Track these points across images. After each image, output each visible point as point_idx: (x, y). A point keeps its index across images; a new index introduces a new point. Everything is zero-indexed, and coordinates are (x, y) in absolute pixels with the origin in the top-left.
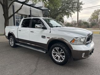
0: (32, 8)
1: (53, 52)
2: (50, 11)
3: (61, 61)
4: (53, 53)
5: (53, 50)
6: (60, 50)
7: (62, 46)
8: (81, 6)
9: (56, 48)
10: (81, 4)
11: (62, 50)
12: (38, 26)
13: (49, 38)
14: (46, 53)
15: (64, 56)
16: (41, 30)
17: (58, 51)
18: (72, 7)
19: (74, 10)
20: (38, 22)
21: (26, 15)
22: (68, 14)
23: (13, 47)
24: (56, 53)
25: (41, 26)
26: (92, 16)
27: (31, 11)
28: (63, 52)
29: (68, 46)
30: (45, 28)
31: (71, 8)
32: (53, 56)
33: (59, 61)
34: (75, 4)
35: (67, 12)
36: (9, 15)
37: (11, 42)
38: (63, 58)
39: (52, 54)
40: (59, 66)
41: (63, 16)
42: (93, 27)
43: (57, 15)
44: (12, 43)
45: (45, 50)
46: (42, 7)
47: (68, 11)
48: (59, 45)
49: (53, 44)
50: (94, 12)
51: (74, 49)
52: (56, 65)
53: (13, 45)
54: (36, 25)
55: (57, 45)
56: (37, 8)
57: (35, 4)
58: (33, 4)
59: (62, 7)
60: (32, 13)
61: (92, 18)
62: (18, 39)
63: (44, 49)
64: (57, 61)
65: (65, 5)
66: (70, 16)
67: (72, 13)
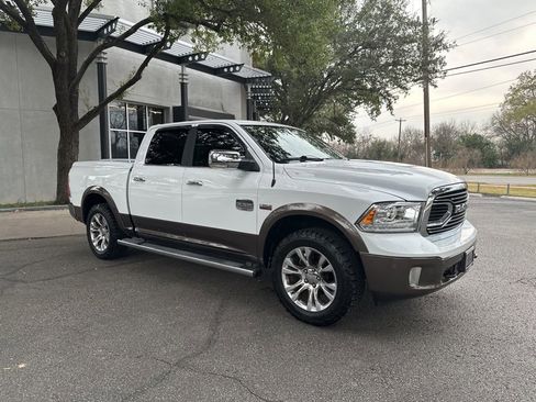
0: (188, 70)
1: (285, 269)
2: (279, 82)
3: (322, 308)
4: (288, 275)
5: (288, 260)
6: (314, 259)
7: (322, 241)
8: (437, 54)
9: (298, 251)
10: (438, 44)
11: (323, 258)
12: (221, 158)
13: (269, 208)
14: (257, 275)
15: (334, 286)
16: (235, 173)
17: (307, 262)
18: (395, 64)
19: (405, 74)
20: (222, 140)
21: (162, 109)
22: (374, 98)
23: (106, 256)
24: (300, 272)
25: (232, 156)
26: (511, 102)
27: (183, 86)
28: (330, 268)
29: (349, 242)
30: (249, 166)
31: (387, 64)
32: (286, 286)
33: (314, 310)
34: (406, 47)
35: (369, 86)
36: (82, 111)
37: (96, 234)
38: (331, 291)
39: (284, 277)
40: (313, 328)
41: (352, 110)
42: (518, 160)
43: (317, 102)
44: (101, 241)
45: (253, 262)
46: (241, 66)
47: (374, 83)
48: (312, 237)
49: (286, 235)
50: (517, 82)
51: (372, 251)
52: (302, 325)
53: (104, 247)
54: (214, 154)
55: (304, 236)
56: (216, 72)
57: (206, 54)
58: (193, 56)
59: (342, 63)
60: (190, 97)
61: (510, 117)
62: (131, 219)
63: (249, 259)
64: (305, 307)
65: (356, 51)
66: (383, 108)
67: (395, 91)
